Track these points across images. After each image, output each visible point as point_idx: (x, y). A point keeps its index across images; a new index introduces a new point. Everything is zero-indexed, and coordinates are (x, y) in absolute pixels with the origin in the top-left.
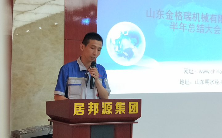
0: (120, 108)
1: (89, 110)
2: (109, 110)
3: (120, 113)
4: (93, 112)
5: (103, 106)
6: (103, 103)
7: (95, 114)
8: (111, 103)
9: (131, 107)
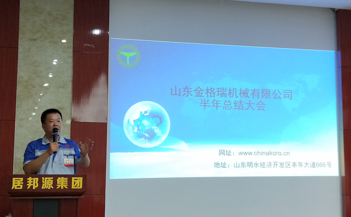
0: (62, 183)
1: (28, 185)
2: (50, 185)
3: (62, 188)
4: (32, 186)
5: (43, 182)
6: (43, 178)
7: (34, 188)
8: (52, 178)
9: (75, 182)
